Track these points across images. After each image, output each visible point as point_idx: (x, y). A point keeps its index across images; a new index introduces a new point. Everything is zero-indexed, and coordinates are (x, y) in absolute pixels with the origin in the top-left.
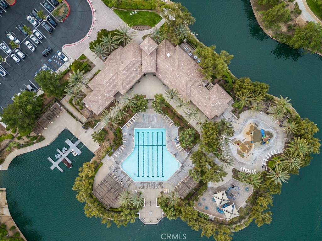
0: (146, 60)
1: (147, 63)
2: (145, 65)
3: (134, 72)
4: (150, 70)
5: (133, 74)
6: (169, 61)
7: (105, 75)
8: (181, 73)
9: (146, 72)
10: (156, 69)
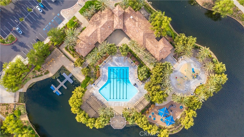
0: (117, 20)
1: (117, 22)
2: (116, 24)
3: (108, 29)
4: (119, 27)
5: (108, 30)
6: (132, 21)
7: (89, 30)
8: (139, 29)
9: (116, 28)
10: (123, 26)
